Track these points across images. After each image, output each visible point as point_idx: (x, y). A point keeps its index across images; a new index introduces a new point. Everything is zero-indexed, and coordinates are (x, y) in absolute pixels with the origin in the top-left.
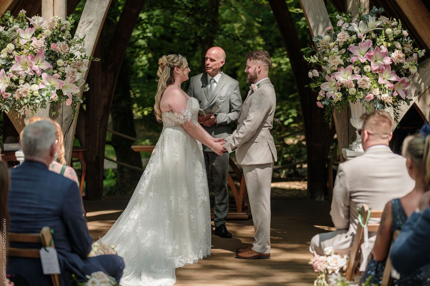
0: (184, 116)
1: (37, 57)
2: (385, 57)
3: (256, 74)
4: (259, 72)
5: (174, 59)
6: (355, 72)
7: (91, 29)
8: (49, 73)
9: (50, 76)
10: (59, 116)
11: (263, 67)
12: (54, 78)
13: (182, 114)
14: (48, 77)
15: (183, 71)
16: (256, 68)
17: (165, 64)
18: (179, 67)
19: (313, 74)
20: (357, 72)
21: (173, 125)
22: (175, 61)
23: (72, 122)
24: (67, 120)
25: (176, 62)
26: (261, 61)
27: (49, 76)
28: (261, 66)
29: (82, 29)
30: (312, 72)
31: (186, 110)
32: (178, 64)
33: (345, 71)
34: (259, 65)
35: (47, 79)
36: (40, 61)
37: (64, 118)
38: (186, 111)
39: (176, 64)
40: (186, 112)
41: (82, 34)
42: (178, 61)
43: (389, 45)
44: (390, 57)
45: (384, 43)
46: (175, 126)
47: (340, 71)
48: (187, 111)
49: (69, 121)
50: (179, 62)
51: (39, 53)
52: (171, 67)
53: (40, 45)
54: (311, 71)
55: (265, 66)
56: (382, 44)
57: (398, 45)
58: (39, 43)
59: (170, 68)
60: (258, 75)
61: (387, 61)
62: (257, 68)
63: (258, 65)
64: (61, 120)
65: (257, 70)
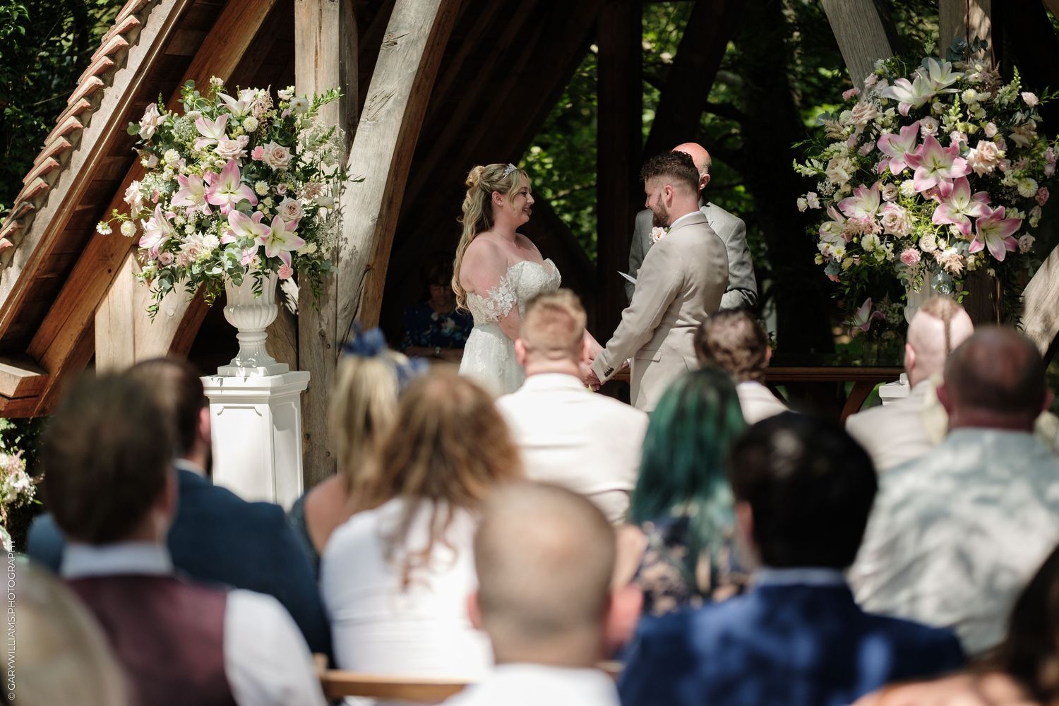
0: (495, 303)
1: (225, 178)
2: (954, 158)
3: (663, 208)
4: (670, 201)
5: (493, 174)
6: (886, 197)
7: (389, 112)
8: (242, 211)
9: (245, 217)
10: (330, 301)
11: (675, 190)
12: (254, 220)
13: (491, 299)
14: (240, 220)
15: (512, 200)
16: (660, 195)
17: (476, 184)
18: (502, 192)
19: (809, 203)
20: (888, 197)
21: (484, 321)
22: (495, 177)
23: (356, 313)
24: (345, 309)
25: (497, 181)
26: (667, 178)
27: (242, 218)
28: (669, 188)
29: (372, 112)
30: (805, 197)
31: (500, 288)
32: (502, 185)
33: (869, 195)
34: (665, 187)
35: (239, 223)
36: (233, 185)
37: (340, 306)
38: (500, 291)
39: (497, 186)
40: (499, 293)
41: (371, 123)
42: (502, 177)
43: (972, 128)
44: (964, 158)
45: (960, 125)
46: (488, 324)
47: (859, 195)
48: (502, 290)
49: (350, 313)
50: (503, 182)
51: (226, 168)
52: (485, 191)
53: (231, 151)
54: (803, 195)
55: (679, 186)
56: (956, 129)
57: (991, 129)
58: (232, 147)
59: (483, 193)
60: (669, 210)
61: (958, 169)
62: (664, 195)
63: (663, 188)
64: (334, 309)
65: (665, 199)
